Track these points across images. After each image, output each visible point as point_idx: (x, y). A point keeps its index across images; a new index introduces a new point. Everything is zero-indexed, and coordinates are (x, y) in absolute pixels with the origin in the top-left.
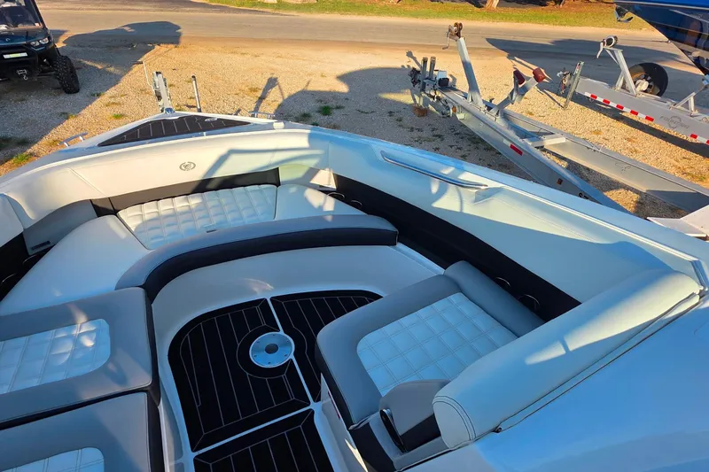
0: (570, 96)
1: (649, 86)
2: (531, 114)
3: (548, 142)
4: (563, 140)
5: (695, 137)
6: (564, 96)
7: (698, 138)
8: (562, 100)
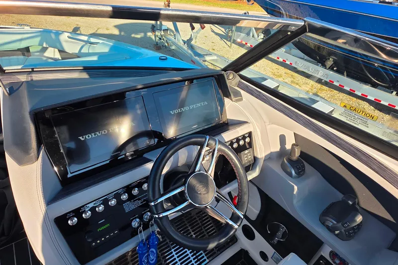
0: (232, 41)
1: (264, 36)
2: (214, 50)
3: (208, 58)
4: (215, 58)
5: (278, 58)
6: (230, 41)
7: (280, 59)
8: (229, 43)
